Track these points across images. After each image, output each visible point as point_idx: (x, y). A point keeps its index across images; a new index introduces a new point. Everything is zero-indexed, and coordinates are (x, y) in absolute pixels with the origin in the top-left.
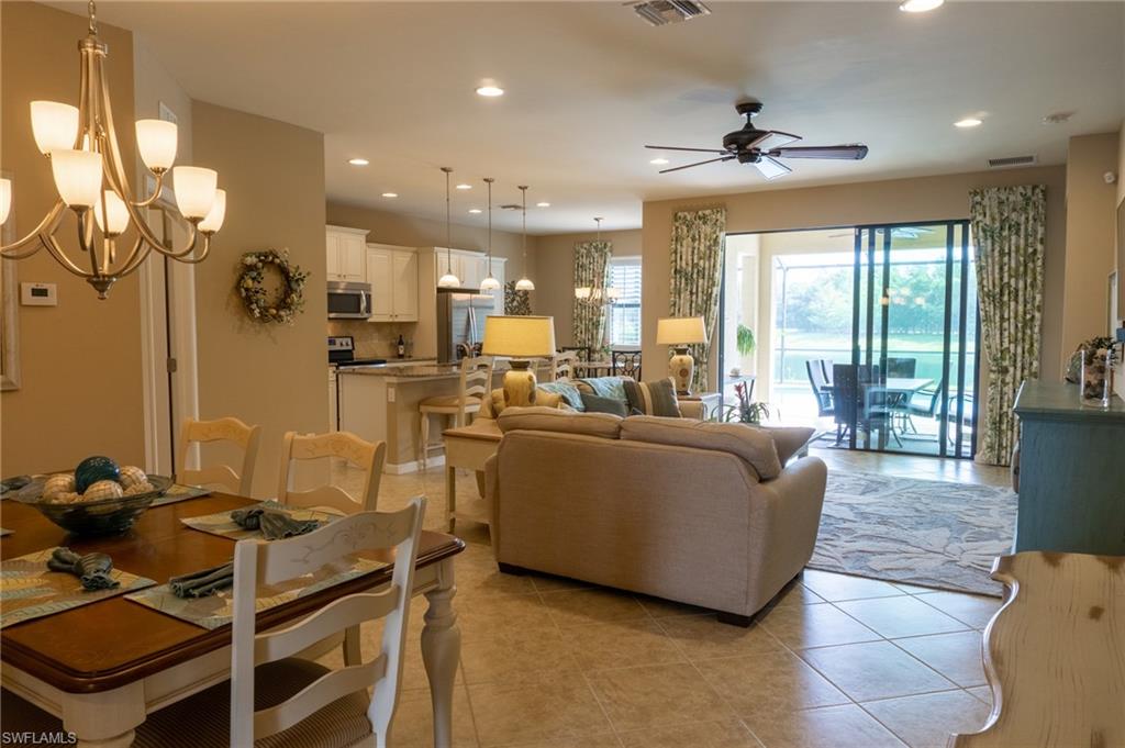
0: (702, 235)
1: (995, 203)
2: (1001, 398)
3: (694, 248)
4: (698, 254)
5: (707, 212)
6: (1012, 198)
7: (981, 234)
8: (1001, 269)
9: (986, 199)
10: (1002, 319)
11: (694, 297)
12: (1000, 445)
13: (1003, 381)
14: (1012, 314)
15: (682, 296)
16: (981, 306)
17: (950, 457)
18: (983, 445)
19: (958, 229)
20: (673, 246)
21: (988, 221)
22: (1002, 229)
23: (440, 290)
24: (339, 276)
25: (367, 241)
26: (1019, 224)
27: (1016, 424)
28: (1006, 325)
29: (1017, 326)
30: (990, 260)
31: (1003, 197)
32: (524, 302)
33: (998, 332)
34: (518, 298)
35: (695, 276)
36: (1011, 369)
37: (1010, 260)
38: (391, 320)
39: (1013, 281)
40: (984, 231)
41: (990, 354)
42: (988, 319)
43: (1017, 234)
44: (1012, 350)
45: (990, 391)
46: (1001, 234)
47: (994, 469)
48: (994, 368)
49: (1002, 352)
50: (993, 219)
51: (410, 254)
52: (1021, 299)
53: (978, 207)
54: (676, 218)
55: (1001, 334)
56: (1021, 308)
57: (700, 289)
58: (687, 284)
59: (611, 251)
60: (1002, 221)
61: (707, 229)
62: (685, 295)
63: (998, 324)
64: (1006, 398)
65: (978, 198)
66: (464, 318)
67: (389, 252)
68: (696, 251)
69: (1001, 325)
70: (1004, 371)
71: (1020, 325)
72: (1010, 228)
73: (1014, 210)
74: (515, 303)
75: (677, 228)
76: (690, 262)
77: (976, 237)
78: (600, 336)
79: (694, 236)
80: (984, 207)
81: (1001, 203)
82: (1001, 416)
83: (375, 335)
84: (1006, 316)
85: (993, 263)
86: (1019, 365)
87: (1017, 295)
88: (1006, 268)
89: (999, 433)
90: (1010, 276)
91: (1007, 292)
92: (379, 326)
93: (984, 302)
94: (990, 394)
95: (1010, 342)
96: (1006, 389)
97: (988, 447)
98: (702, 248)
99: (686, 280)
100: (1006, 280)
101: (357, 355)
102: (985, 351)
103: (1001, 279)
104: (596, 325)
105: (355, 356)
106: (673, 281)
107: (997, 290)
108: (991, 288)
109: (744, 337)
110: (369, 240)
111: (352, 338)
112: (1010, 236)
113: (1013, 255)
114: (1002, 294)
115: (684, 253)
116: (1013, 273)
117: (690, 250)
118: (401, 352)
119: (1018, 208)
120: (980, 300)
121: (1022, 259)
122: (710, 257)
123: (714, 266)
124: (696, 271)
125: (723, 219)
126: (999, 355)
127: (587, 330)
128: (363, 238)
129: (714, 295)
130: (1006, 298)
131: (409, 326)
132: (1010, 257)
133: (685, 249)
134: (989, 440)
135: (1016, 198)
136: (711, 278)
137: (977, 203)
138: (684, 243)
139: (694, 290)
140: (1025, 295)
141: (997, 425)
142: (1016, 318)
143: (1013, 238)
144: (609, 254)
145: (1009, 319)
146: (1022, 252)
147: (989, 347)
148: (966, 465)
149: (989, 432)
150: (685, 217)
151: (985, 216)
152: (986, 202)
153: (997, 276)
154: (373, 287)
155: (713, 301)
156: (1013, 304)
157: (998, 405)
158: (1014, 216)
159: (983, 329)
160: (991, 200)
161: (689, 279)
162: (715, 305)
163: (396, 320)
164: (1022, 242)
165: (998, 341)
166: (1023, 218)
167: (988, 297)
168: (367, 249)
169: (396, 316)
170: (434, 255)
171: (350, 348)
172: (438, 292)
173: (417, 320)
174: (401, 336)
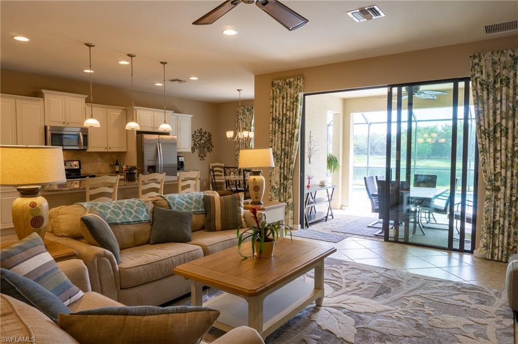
0: (289, 95)
1: (489, 64)
2: (494, 210)
3: (283, 104)
4: (286, 107)
5: (292, 80)
6: (503, 59)
7: (479, 87)
8: (495, 113)
9: (483, 61)
10: (495, 150)
11: (284, 136)
12: (494, 245)
13: (496, 197)
14: (503, 147)
15: (276, 135)
16: (479, 141)
17: (455, 250)
18: (481, 243)
19: (461, 85)
20: (271, 103)
21: (484, 77)
22: (495, 82)
23: (139, 133)
24: (64, 123)
25: (86, 102)
26: (508, 79)
27: (506, 230)
28: (498, 155)
29: (507, 156)
30: (486, 106)
31: (496, 59)
32: (209, 140)
33: (492, 161)
35: (284, 122)
36: (503, 188)
37: (501, 106)
38: (106, 150)
39: (504, 122)
40: (481, 84)
41: (486, 176)
42: (484, 150)
43: (507, 85)
44: (503, 174)
45: (486, 204)
46: (494, 87)
47: (489, 263)
48: (489, 187)
49: (495, 175)
50: (488, 76)
52: (510, 135)
53: (476, 67)
54: (273, 84)
55: (495, 162)
56: (510, 142)
57: (287, 131)
58: (279, 127)
60: (496, 77)
61: (291, 91)
62: (278, 134)
63: (492, 154)
64: (498, 210)
65: (476, 61)
66: (154, 150)
67: (105, 110)
68: (285, 106)
69: (494, 155)
70: (497, 189)
71: (509, 155)
72: (501, 82)
73: (505, 68)
74: (202, 141)
75: (273, 91)
76: (281, 113)
77: (475, 89)
79: (284, 95)
80: (481, 67)
81: (494, 63)
82: (494, 223)
84: (498, 148)
85: (488, 109)
86: (509, 185)
87: (507, 133)
88: (498, 112)
89: (493, 236)
90: (502, 118)
91: (499, 130)
92: (101, 154)
93: (481, 137)
94: (486, 206)
95: (501, 168)
96: (498, 203)
97: (484, 246)
98: (289, 103)
99: (279, 125)
100: (498, 121)
101: (82, 172)
102: (482, 175)
103: (495, 120)
105: (82, 173)
106: (271, 125)
107: (492, 128)
108: (486, 127)
109: (332, 162)
110: (87, 101)
111: (79, 161)
112: (501, 88)
113: (504, 101)
114: (495, 131)
115: (277, 107)
116: (504, 116)
117: (281, 105)
118: (117, 169)
119: (508, 66)
120: (478, 136)
121: (511, 105)
122: (293, 109)
123: (296, 114)
124: (285, 118)
125: (301, 84)
126: (493, 177)
128: (83, 101)
129: (296, 135)
130: (498, 135)
131: (121, 154)
132: (501, 103)
133: (278, 105)
134: (484, 241)
135: (506, 59)
136: (294, 123)
137: (476, 64)
138: (278, 101)
139: (284, 132)
140: (513, 132)
141: (491, 229)
142: (506, 149)
143: (504, 89)
145: (501, 150)
146: (511, 99)
147: (485, 171)
148: (467, 258)
149: (485, 235)
150: (278, 83)
151: (482, 74)
152: (483, 63)
153: (491, 118)
154: (90, 131)
155: (295, 138)
156: (504, 139)
157: (492, 215)
158: (504, 72)
159: (481, 158)
160: (486, 62)
161: (281, 124)
162: (297, 141)
163: (109, 150)
164: (511, 91)
165: (492, 167)
166: (512, 74)
167: (485, 133)
168: (87, 106)
169: (110, 148)
170: (135, 111)
171: (78, 168)
172: (137, 134)
173: (126, 151)
174: (117, 160)
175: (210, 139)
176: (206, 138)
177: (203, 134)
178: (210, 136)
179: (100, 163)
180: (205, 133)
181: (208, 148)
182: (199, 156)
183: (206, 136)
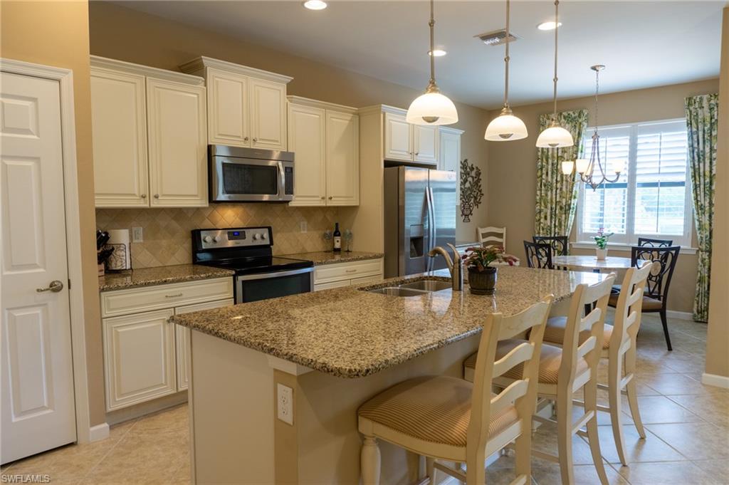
23: (388, 164)
24: (246, 139)
25: (289, 92)
32: (476, 183)
34: (470, 179)
38: (322, 204)
51: (349, 117)
59: (587, 120)
66: (420, 201)
74: (468, 185)
78: (570, 222)
83: (304, 223)
92: (308, 212)
101: (277, 251)
104: (567, 209)
110: (291, 90)
111: (270, 229)
118: (337, 245)
127: (553, 214)
128: (283, 88)
131: (346, 212)
144: (585, 124)
154: (297, 159)
163: (330, 204)
168: (289, 103)
169: (331, 198)
170: (382, 115)
171: (268, 243)
172: (385, 166)
173: (358, 204)
174: (337, 224)
175: (479, 180)
176: (472, 177)
177: (468, 170)
178: (478, 174)
179: (306, 232)
180: (472, 169)
181: (476, 198)
182: (463, 214)
183: (473, 174)
